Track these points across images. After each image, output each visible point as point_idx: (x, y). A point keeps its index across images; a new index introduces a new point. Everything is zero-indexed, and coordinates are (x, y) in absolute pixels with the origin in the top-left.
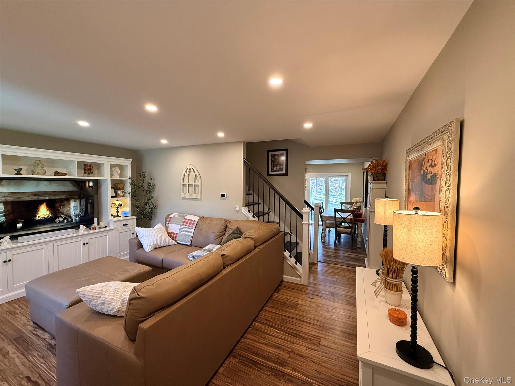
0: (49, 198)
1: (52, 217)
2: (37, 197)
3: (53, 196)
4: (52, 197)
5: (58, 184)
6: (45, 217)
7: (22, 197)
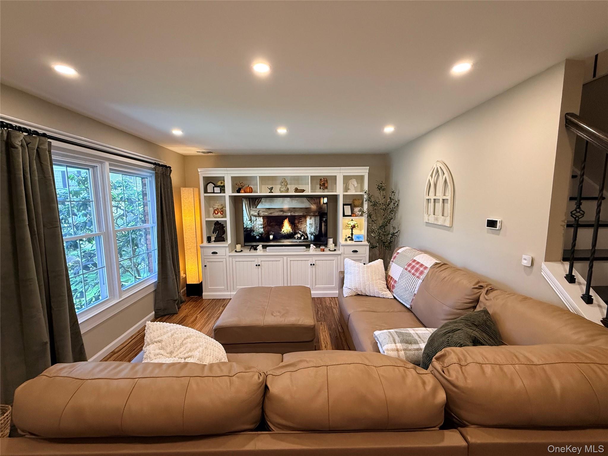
0: (290, 214)
1: (293, 233)
2: (282, 213)
3: (293, 213)
5: (297, 200)
6: (288, 232)
7: (273, 213)
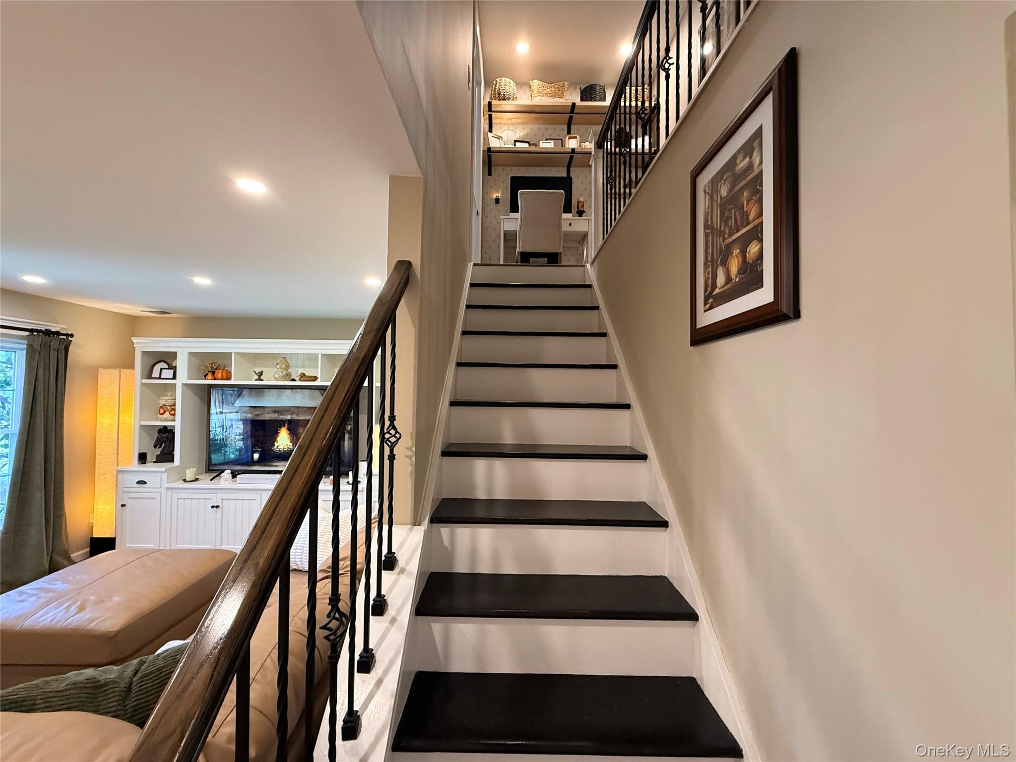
0: (291, 418)
2: (277, 416)
3: (295, 415)
4: (295, 417)
5: (303, 394)
6: (285, 448)
7: (262, 414)
